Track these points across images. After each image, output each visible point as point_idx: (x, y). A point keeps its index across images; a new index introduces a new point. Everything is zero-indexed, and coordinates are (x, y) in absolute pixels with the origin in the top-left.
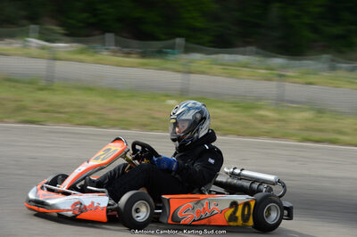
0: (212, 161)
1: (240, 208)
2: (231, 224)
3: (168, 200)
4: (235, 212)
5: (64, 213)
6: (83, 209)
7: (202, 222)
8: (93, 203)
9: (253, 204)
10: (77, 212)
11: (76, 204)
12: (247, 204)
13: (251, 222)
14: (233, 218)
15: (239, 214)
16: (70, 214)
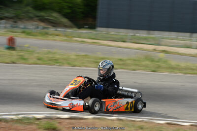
0: (116, 86)
1: (130, 104)
2: (127, 110)
3: (105, 102)
4: (128, 106)
5: (66, 108)
6: (73, 106)
7: (116, 110)
8: (77, 104)
9: (134, 102)
10: (71, 107)
11: (70, 104)
12: (132, 102)
13: (133, 110)
14: (127, 108)
15: (129, 106)
16: (68, 108)
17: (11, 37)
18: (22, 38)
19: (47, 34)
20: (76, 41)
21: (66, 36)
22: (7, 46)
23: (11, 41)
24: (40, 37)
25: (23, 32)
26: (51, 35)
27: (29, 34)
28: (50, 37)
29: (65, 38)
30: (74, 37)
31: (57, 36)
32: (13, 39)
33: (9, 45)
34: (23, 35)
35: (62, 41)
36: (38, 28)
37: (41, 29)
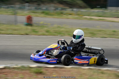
17: (29, 16)
18: (42, 17)
19: (62, 13)
20: (86, 18)
21: (78, 15)
22: (26, 23)
23: (29, 19)
24: (56, 16)
25: (43, 13)
26: (65, 14)
27: (47, 14)
28: (65, 16)
29: (77, 16)
30: (84, 15)
31: (70, 15)
32: (31, 17)
33: (28, 22)
34: (43, 15)
35: (74, 19)
36: (57, 9)
37: (60, 10)
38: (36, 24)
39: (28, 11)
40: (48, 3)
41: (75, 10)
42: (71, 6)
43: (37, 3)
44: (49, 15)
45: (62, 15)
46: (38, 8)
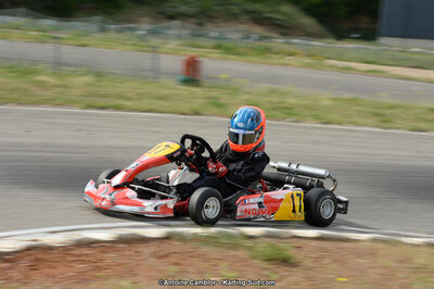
18: (216, 59)
19: (268, 50)
20: (333, 67)
22: (182, 77)
23: (192, 65)
24: (253, 59)
25: (218, 47)
26: (277, 54)
29: (308, 60)
31: (291, 55)
33: (187, 74)
36: (248, 38)
37: (255, 40)
38: (210, 78)
39: (180, 42)
40: (225, 21)
41: (296, 41)
42: (283, 31)
43: (194, 20)
44: (234, 54)
45: (268, 55)
46: (200, 32)
